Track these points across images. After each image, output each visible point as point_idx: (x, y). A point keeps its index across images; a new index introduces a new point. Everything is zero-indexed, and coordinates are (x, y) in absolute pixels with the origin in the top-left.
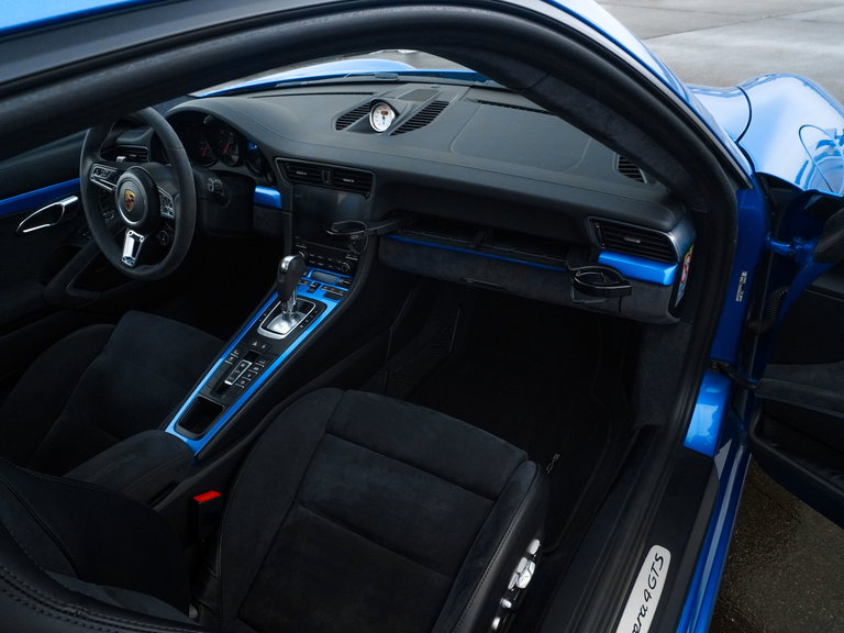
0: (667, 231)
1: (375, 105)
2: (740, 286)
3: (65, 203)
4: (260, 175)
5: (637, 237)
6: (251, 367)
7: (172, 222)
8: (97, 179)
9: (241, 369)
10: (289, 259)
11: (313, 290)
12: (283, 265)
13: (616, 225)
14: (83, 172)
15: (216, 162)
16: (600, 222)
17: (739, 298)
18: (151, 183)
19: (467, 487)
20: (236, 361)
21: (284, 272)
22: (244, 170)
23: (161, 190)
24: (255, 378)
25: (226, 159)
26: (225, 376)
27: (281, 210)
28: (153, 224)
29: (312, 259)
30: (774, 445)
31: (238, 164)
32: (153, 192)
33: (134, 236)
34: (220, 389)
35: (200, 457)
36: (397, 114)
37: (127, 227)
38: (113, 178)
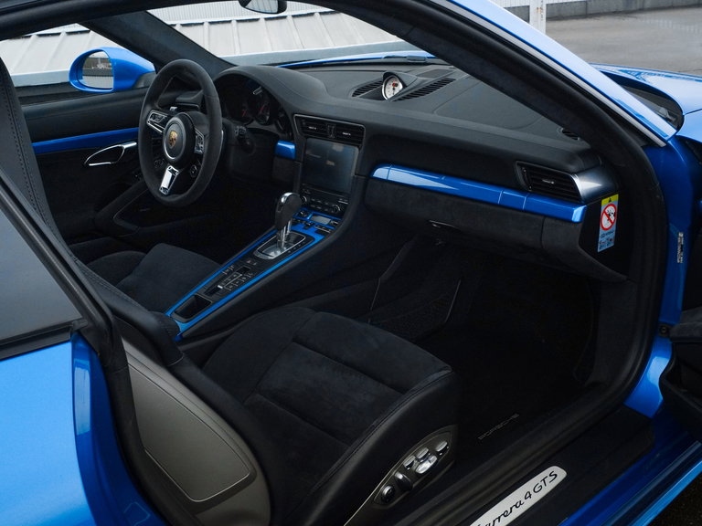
0: (573, 173)
1: (388, 77)
2: (679, 248)
3: (125, 146)
4: (283, 132)
5: (550, 179)
6: (241, 278)
7: (200, 156)
8: (152, 123)
9: (232, 278)
10: (287, 194)
11: (307, 227)
12: (283, 200)
13: (538, 169)
14: (142, 118)
15: (252, 121)
16: (527, 167)
17: (680, 259)
18: (191, 127)
19: (391, 386)
20: (230, 272)
21: (282, 205)
22: (272, 128)
23: (197, 131)
24: (241, 284)
25: (261, 119)
26: (218, 283)
27: (294, 160)
28: (187, 160)
29: (313, 203)
30: (683, 390)
31: (269, 123)
32: (191, 134)
33: (172, 171)
34: (213, 291)
35: (184, 335)
36: (404, 86)
37: (168, 162)
38: (164, 123)
